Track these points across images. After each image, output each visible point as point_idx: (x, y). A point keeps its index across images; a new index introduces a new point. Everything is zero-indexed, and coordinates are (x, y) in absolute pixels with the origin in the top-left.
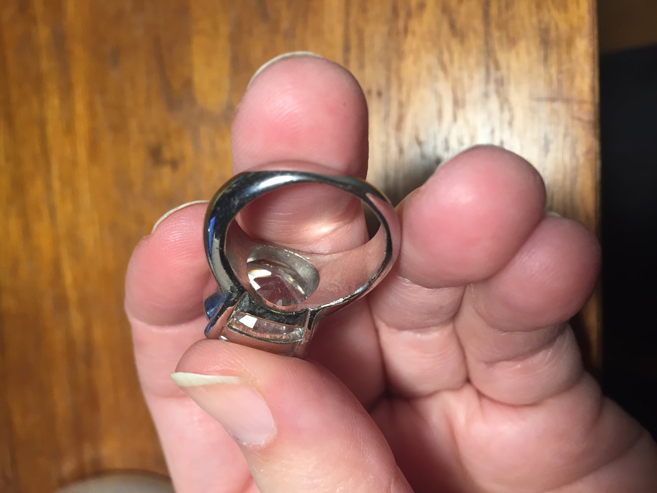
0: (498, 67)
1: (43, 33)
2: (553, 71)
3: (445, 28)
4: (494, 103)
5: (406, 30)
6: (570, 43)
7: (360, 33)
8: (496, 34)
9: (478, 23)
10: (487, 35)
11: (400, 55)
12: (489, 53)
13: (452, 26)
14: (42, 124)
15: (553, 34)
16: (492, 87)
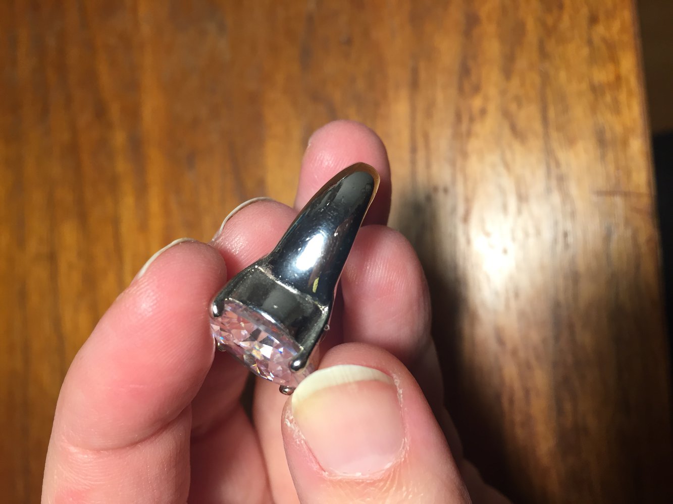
0: (558, 164)
1: (119, 138)
2: (611, 168)
3: (507, 131)
4: (556, 198)
5: (469, 134)
6: (625, 143)
7: (426, 136)
8: (554, 134)
9: (537, 126)
10: (546, 136)
11: (465, 155)
12: (549, 153)
13: (514, 129)
14: (115, 222)
15: (608, 135)
16: (554, 183)
